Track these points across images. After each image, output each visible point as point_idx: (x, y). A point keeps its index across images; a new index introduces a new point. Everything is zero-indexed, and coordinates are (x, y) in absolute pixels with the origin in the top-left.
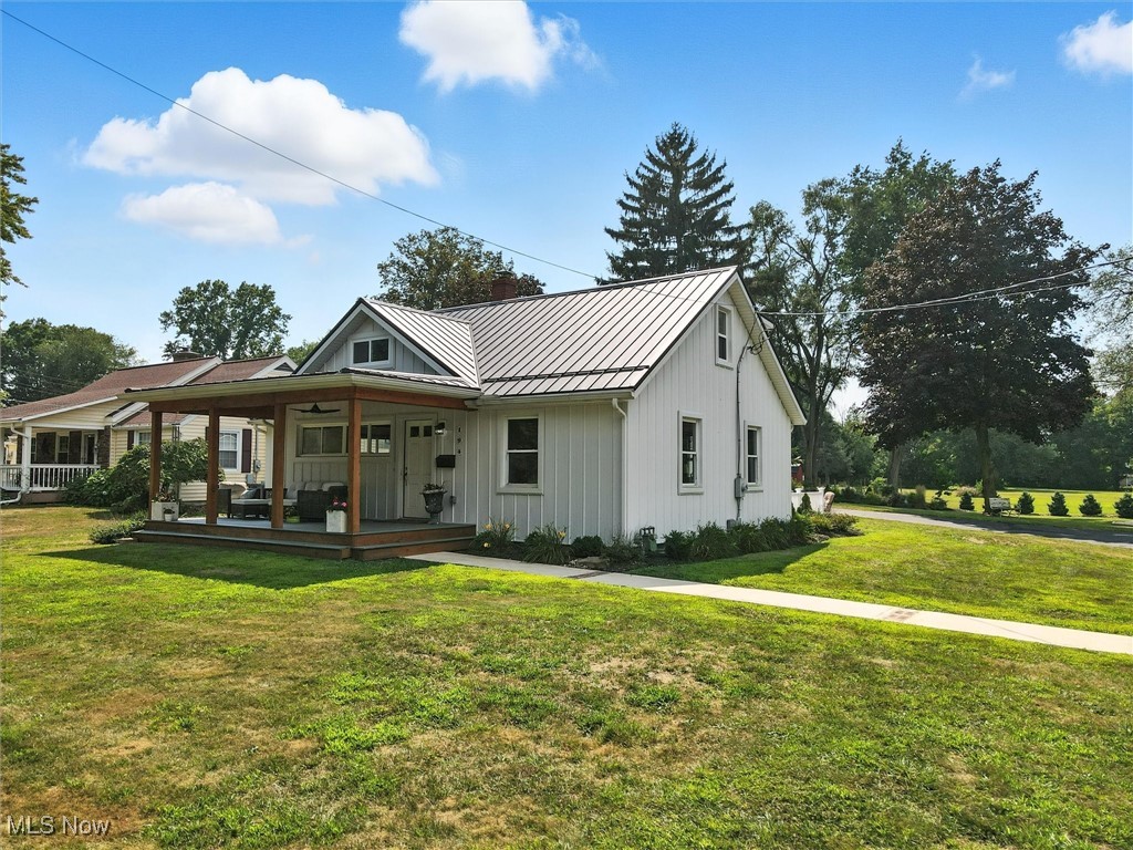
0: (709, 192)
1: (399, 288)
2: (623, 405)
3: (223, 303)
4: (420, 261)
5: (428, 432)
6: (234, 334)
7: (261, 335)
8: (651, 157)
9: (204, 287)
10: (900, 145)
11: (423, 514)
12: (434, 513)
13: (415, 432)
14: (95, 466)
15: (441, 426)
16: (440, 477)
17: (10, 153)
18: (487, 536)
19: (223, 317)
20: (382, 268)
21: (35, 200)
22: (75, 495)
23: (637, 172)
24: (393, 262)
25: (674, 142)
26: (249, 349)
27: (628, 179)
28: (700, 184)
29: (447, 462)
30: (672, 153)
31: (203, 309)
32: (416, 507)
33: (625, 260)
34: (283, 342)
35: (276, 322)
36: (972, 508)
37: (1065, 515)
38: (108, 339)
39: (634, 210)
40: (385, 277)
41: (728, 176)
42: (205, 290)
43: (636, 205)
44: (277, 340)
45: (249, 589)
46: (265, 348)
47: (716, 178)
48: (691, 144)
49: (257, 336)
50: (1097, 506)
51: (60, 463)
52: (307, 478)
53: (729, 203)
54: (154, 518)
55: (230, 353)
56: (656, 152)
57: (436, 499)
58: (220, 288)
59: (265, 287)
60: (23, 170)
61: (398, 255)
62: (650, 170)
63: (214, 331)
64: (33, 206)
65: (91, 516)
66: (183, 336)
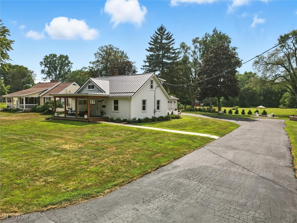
0: (170, 41)
1: (99, 59)
2: (131, 98)
3: (56, 60)
4: (104, 53)
5: (101, 101)
6: (58, 67)
7: (65, 68)
8: (156, 32)
9: (51, 55)
10: (215, 28)
11: (100, 115)
12: (102, 115)
13: (99, 101)
14: (37, 104)
15: (103, 101)
16: (103, 109)
17: (6, 28)
18: (110, 119)
19: (56, 63)
20: (95, 54)
21: (14, 41)
22: (34, 110)
23: (153, 36)
24: (98, 53)
25: (161, 29)
26: (62, 71)
27: (151, 37)
28: (167, 39)
29: (104, 107)
30: (161, 31)
31: (50, 61)
32: (99, 114)
33: (150, 57)
34: (71, 70)
35: (69, 64)
36: (226, 113)
37: (244, 114)
38: (26, 69)
39: (152, 45)
40: (96, 57)
41: (173, 37)
42: (51, 56)
43: (153, 43)
44: (69, 69)
45: (75, 126)
46: (66, 71)
47: (170, 38)
48: (165, 30)
49: (64, 68)
50: (251, 112)
51: (29, 104)
52: (81, 109)
53: (174, 43)
54: (55, 116)
55: (58, 72)
56: (157, 32)
57: (102, 113)
58: (55, 56)
59: (66, 56)
60: (10, 32)
61: (99, 51)
62: (156, 35)
63: (53, 67)
64: (14, 42)
65: (40, 114)
66: (46, 68)
